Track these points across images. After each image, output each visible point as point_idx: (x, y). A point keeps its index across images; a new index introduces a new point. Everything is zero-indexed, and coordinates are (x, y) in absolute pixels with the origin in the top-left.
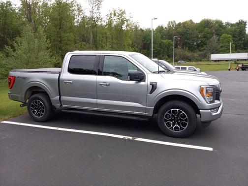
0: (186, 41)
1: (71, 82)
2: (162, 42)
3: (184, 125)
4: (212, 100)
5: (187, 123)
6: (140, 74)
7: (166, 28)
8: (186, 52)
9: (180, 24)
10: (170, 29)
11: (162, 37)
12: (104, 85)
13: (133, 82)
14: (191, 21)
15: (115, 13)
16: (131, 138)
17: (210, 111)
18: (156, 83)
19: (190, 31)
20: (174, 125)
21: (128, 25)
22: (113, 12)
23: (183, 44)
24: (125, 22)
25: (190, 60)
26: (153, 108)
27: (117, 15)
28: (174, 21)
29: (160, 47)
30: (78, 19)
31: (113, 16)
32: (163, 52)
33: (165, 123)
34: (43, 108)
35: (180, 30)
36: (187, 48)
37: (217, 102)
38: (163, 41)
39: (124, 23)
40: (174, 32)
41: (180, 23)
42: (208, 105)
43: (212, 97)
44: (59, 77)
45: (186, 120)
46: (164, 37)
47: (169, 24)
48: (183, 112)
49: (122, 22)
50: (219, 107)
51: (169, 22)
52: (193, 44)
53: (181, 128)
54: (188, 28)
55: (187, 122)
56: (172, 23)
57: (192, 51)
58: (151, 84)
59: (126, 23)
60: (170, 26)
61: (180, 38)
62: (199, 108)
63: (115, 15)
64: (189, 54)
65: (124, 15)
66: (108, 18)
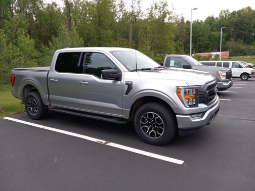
0: (241, 32)
1: (56, 80)
2: (212, 35)
3: (160, 131)
4: (194, 103)
5: (164, 129)
6: (116, 73)
7: (217, 18)
8: (241, 45)
9: (234, 13)
10: (221, 19)
11: (212, 30)
12: (84, 84)
13: (110, 81)
14: (249, 8)
15: (156, 6)
16: (104, 142)
17: (189, 116)
18: (132, 82)
19: (247, 20)
20: (150, 130)
21: (170, 18)
22: (154, 6)
23: (237, 36)
24: (167, 14)
25: (245, 54)
26: (129, 110)
27: (158, 8)
28: (228, 10)
29: (209, 40)
30: (120, 15)
31: (154, 9)
32: (213, 46)
33: (141, 128)
34: (36, 106)
35: (234, 20)
36: (242, 40)
37: (202, 106)
38: (212, 33)
39: (166, 16)
40: (227, 22)
41: (235, 11)
42: (186, 109)
43: (194, 100)
44: (48, 75)
45: (162, 125)
46: (215, 28)
47: (221, 13)
48: (159, 116)
49: (164, 15)
50: (205, 112)
51: (222, 11)
52: (250, 35)
53: (157, 134)
54: (244, 17)
55: (163, 127)
56: (225, 12)
57: (248, 43)
58: (126, 84)
59: (168, 16)
60: (223, 16)
61: (234, 29)
62: (175, 112)
63: (156, 8)
64: (244, 47)
65: (166, 7)
66: (149, 12)
